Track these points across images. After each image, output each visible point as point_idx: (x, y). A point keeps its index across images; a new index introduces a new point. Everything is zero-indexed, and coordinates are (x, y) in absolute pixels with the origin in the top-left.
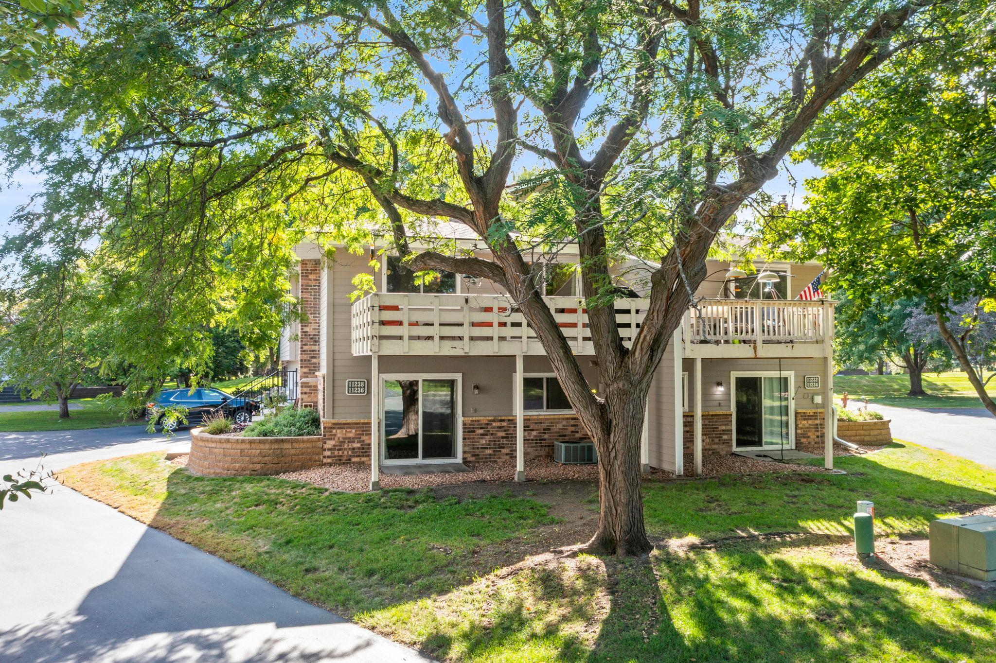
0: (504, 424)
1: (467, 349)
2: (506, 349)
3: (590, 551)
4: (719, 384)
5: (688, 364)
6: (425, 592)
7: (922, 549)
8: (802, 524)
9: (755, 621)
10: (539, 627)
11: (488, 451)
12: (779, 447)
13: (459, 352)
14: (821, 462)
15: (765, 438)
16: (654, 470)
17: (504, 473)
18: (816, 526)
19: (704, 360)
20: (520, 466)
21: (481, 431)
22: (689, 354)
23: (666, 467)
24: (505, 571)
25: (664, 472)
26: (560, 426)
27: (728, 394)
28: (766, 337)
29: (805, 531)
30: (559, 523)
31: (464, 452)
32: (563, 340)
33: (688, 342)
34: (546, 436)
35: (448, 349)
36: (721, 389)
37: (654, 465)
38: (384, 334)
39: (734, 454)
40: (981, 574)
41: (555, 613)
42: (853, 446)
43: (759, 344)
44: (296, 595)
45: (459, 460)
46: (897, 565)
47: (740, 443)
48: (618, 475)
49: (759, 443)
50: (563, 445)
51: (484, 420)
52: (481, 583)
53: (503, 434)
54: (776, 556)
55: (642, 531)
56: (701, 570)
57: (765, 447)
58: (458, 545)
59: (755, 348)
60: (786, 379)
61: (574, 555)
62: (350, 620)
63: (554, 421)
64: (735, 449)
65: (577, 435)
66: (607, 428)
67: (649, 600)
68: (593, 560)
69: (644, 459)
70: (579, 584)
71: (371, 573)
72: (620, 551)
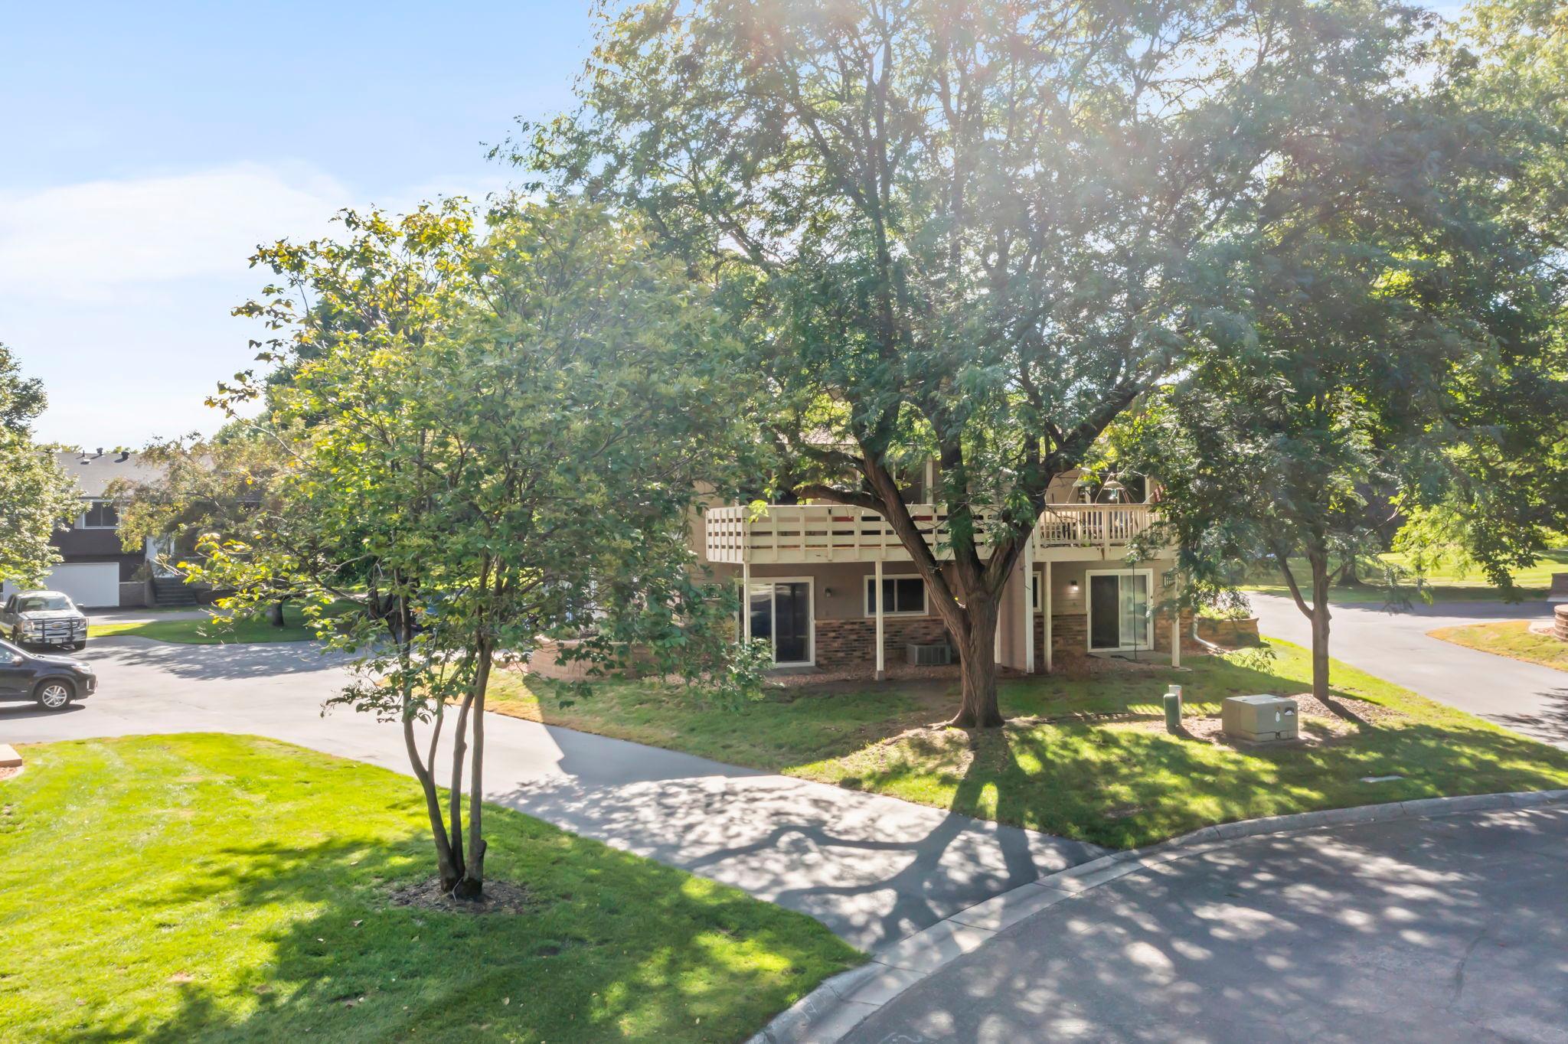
0: (856, 627)
1: (830, 556)
2: (867, 556)
3: (955, 725)
4: (1074, 583)
5: (1038, 567)
6: (830, 755)
7: (1218, 725)
8: (1130, 708)
9: (1075, 761)
10: (922, 771)
11: (841, 654)
12: (1132, 648)
13: (823, 560)
14: (1169, 662)
15: (1121, 640)
16: (1006, 670)
17: (862, 674)
18: (1139, 709)
19: (1053, 564)
20: (880, 665)
21: (833, 634)
22: (1039, 559)
23: (1018, 666)
24: (889, 740)
25: (1015, 670)
26: (911, 628)
27: (1083, 592)
28: (1114, 541)
29: (1131, 712)
30: (926, 709)
31: (817, 656)
32: (925, 546)
33: (1038, 547)
34: (897, 639)
35: (813, 559)
36: (1075, 588)
37: (1007, 665)
38: (756, 544)
39: (1090, 656)
40: (1253, 736)
41: (931, 764)
42: (1212, 646)
43: (1107, 547)
44: (725, 762)
45: (812, 662)
46: (1195, 734)
47: (1094, 645)
48: (977, 667)
49: (1116, 644)
50: (916, 647)
51: (835, 622)
52: (872, 749)
53: (854, 637)
54: (1099, 728)
55: (996, 712)
56: (1038, 735)
57: (1122, 648)
58: (846, 726)
59: (1103, 551)
60: (1144, 578)
61: (943, 728)
62: (779, 773)
63: (906, 623)
64: (1090, 650)
65: (929, 637)
66: (968, 629)
67: (1001, 753)
68: (956, 732)
69: (997, 659)
70: (947, 747)
71: (780, 747)
72: (979, 724)
